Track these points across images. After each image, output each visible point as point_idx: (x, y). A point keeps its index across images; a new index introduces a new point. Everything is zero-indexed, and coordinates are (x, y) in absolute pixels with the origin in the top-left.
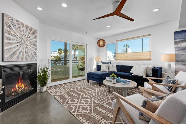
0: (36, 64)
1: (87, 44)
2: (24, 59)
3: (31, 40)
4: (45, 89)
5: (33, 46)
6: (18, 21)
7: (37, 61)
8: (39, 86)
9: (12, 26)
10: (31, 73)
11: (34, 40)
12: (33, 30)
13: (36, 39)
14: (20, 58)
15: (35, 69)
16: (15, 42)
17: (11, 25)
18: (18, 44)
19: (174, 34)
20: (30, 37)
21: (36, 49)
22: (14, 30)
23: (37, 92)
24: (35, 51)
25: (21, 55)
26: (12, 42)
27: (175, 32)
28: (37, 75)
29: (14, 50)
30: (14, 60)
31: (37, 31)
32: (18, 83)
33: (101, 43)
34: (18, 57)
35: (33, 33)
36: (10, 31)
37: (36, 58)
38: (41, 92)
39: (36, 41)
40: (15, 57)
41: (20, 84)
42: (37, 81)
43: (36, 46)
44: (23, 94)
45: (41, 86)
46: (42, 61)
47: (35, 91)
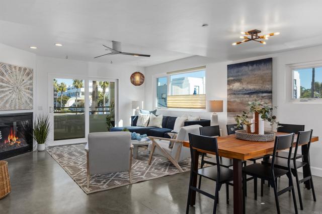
0: (32, 114)
1: (118, 80)
2: (17, 107)
3: (25, 83)
4: (43, 147)
5: (27, 90)
6: (10, 66)
7: (32, 109)
8: (35, 143)
9: (5, 73)
10: (26, 126)
11: (29, 82)
12: (27, 71)
13: (31, 81)
14: (13, 106)
15: (30, 120)
16: (7, 89)
17: (4, 71)
18: (10, 91)
19: (228, 69)
20: (23, 80)
21: (32, 95)
22: (7, 76)
23: (34, 150)
24: (31, 97)
25: (13, 104)
26: (4, 89)
27: (228, 65)
28: (34, 128)
29: (7, 98)
30: (7, 109)
31: (33, 70)
32: (10, 135)
33: (137, 78)
34: (10, 106)
35: (28, 74)
36: (3, 78)
37: (31, 105)
38: (39, 151)
39: (31, 84)
40: (8, 105)
41: (12, 137)
42: (33, 136)
43: (32, 90)
44: (16, 149)
45: (38, 143)
46: (40, 108)
47: (30, 148)
